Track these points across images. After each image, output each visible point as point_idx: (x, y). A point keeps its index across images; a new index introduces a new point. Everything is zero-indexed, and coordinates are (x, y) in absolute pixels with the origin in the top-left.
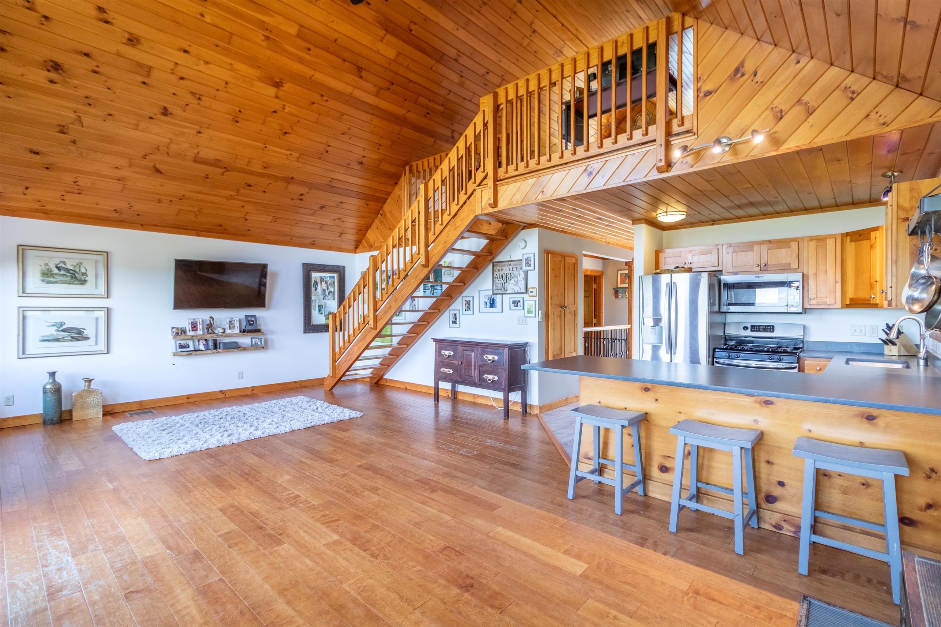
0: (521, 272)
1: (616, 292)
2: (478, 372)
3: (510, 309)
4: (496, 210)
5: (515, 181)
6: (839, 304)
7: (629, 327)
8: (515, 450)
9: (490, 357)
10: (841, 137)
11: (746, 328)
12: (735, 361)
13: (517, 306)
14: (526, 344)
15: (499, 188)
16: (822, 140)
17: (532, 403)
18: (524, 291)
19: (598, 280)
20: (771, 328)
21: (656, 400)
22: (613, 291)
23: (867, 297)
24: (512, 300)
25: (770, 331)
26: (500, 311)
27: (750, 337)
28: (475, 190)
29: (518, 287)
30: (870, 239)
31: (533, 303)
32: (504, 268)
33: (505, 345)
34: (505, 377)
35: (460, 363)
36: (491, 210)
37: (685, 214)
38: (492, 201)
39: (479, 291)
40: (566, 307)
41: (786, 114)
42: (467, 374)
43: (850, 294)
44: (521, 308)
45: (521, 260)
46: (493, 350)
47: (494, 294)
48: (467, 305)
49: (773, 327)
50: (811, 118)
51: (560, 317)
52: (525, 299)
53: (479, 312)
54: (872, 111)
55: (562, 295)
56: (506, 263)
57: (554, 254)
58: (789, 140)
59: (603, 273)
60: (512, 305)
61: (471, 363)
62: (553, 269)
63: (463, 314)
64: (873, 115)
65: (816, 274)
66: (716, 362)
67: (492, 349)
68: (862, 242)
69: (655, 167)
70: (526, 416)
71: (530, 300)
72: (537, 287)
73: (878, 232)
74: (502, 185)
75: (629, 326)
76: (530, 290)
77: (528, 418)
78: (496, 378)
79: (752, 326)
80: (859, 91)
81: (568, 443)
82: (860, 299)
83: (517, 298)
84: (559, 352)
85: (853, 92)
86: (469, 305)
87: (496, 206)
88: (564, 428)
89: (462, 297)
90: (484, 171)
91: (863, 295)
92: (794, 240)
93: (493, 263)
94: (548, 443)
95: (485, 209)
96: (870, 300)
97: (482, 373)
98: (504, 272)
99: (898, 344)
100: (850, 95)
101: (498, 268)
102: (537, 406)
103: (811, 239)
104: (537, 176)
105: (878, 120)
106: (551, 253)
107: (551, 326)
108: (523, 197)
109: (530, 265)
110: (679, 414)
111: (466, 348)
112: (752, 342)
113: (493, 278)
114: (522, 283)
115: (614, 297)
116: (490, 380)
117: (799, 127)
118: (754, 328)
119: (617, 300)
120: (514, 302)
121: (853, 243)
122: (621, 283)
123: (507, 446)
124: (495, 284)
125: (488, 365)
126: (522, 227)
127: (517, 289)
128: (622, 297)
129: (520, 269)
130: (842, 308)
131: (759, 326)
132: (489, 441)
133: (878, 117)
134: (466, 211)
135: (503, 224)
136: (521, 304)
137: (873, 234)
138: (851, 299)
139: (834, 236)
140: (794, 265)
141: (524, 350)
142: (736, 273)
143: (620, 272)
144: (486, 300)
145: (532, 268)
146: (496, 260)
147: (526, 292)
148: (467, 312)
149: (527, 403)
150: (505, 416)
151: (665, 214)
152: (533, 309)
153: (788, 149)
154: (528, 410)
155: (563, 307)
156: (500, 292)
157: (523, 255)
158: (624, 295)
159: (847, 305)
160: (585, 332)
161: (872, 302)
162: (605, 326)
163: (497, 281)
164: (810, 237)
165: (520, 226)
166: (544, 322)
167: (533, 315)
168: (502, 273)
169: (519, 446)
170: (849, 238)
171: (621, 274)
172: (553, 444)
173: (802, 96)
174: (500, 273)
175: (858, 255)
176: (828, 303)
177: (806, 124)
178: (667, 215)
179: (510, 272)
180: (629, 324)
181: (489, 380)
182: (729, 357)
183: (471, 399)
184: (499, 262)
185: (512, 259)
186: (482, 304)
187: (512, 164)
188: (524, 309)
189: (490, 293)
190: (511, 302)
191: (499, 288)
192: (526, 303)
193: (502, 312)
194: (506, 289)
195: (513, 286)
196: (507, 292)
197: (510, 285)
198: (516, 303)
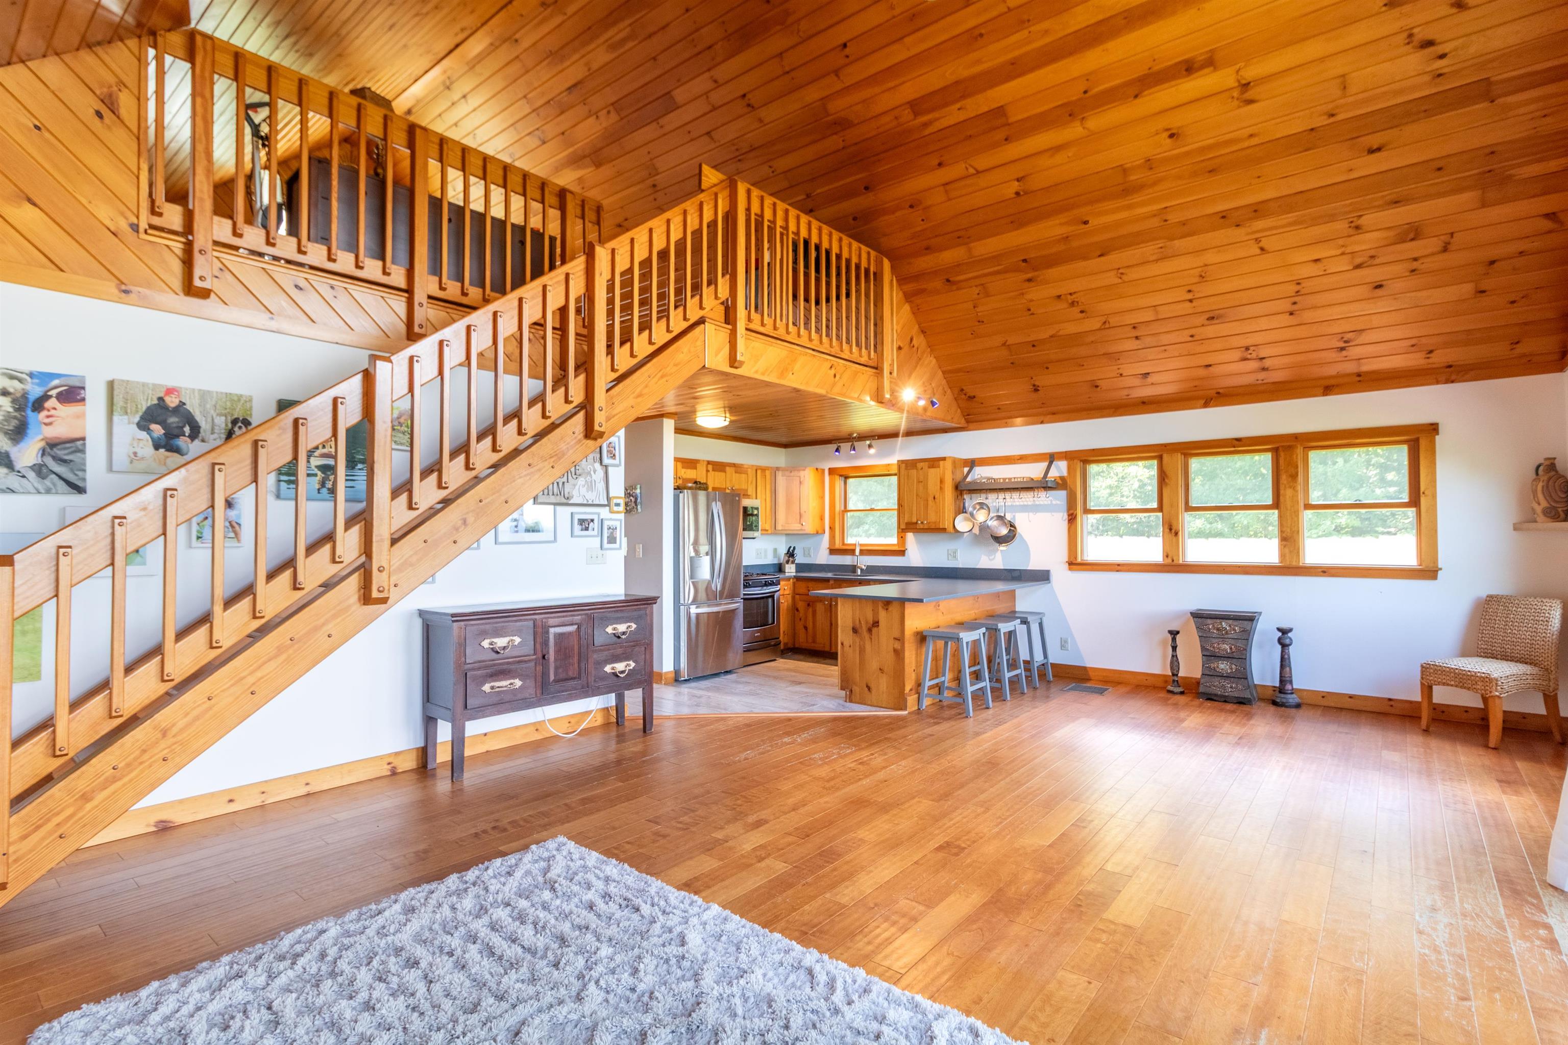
0: (597, 466)
2: (590, 665)
3: (572, 534)
6: (771, 531)
9: (622, 627)
13: (587, 529)
18: (603, 503)
24: (577, 517)
26: (552, 539)
28: (702, 321)
29: (594, 493)
30: (799, 476)
31: (617, 524)
35: (542, 657)
42: (561, 676)
43: (782, 521)
44: (595, 533)
46: (622, 615)
47: (536, 504)
52: (603, 517)
53: (496, 542)
60: (577, 527)
67: (620, 612)
68: (792, 478)
71: (613, 519)
72: (623, 495)
73: (805, 472)
76: (615, 501)
78: (632, 665)
83: (585, 513)
97: (599, 665)
109: (613, 456)
114: (601, 487)
120: (581, 522)
121: (785, 478)
127: (591, 497)
129: (595, 460)
134: (685, 350)
136: (595, 525)
138: (782, 525)
140: (749, 492)
144: (517, 516)
145: (617, 461)
147: (607, 503)
152: (617, 534)
156: (553, 499)
159: (778, 530)
167: (617, 545)
170: (780, 472)
175: (789, 488)
176: (765, 528)
181: (621, 672)
186: (506, 525)
188: (600, 534)
190: (576, 522)
191: (551, 493)
192: (606, 524)
193: (555, 540)
194: (566, 496)
195: (583, 491)
196: (571, 502)
197: (577, 487)
198: (585, 524)
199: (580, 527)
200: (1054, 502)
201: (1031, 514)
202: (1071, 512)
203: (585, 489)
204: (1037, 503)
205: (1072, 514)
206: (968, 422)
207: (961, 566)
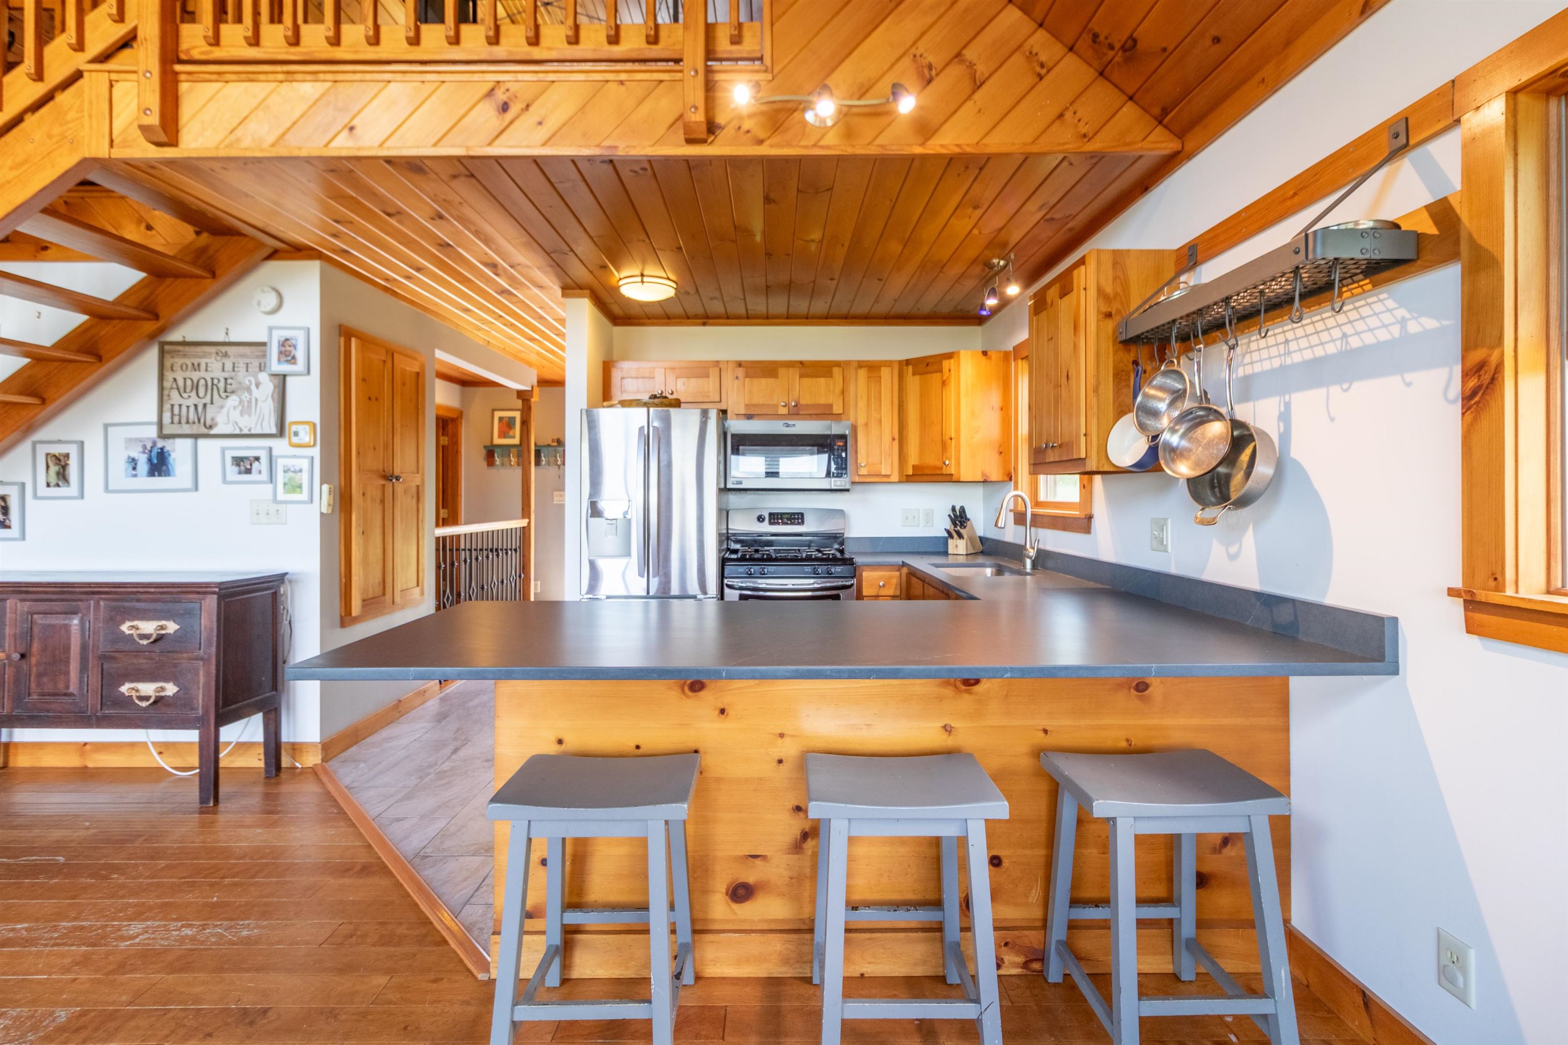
0: (264, 377)
1: (490, 453)
2: (94, 679)
3: (225, 481)
4: (169, 153)
5: (251, 78)
6: (895, 477)
7: (525, 525)
8: (247, 941)
9: (149, 627)
10: (1024, 144)
11: (760, 519)
12: (760, 581)
13: (248, 471)
14: (281, 578)
15: (184, 87)
16: (996, 143)
17: (300, 739)
18: (274, 431)
19: (450, 427)
20: (796, 518)
21: (722, 711)
22: (484, 452)
23: (938, 463)
24: (229, 455)
25: (799, 524)
26: (189, 484)
27: (766, 534)
28: (77, 76)
29: (254, 418)
30: (941, 371)
31: (304, 464)
32: (203, 362)
33: (207, 585)
34: (207, 684)
35: (16, 656)
36: (153, 152)
37: (674, 285)
38: (154, 119)
39: (106, 426)
40: (398, 478)
41: (937, 75)
42: (49, 688)
43: (913, 459)
44: (265, 476)
45: (264, 344)
46: (159, 606)
47: (162, 436)
48: (54, 469)
49: (802, 514)
50: (978, 95)
51: (383, 501)
52: (275, 453)
53: (107, 489)
54: (1067, 108)
55: (386, 447)
56: (213, 349)
57: (366, 341)
58: (942, 129)
59: (461, 414)
60: (232, 470)
61: (67, 649)
62: (364, 380)
63: (35, 496)
64: (1068, 115)
65: (866, 424)
66: (728, 586)
67: (154, 601)
68: (929, 375)
69: (680, 124)
70: (278, 784)
71: (295, 457)
72: (317, 419)
73: (952, 360)
74: (194, 78)
75: (523, 523)
76: (295, 427)
77: (285, 788)
78: (171, 689)
79: (770, 514)
80: (1050, 64)
81: (428, 851)
82: (928, 467)
84: (379, 591)
85: (1042, 66)
86: (64, 467)
87: (173, 142)
88: (407, 797)
89: (34, 444)
90: (120, 17)
91: (931, 460)
92: (837, 364)
93: (162, 345)
94: (365, 870)
95: (125, 144)
96: (941, 468)
97: (110, 680)
98: (202, 374)
99: (965, 536)
100: (1038, 69)
101: (179, 361)
102: (314, 744)
103: (861, 365)
104: (330, 77)
105: (1076, 126)
106: (357, 337)
107: (358, 525)
108: (280, 131)
109: (293, 360)
110: (780, 741)
111: (43, 606)
112: (770, 544)
113: (161, 389)
114: (268, 407)
115: (485, 463)
116: (147, 698)
117: (960, 107)
118: (775, 518)
119: (493, 471)
120: (238, 461)
121: (918, 377)
122: (500, 437)
123: (217, 930)
124: (167, 407)
125: (139, 651)
126: (266, 252)
127: (248, 424)
128: (503, 464)
129: (261, 368)
130: (900, 482)
131: (782, 514)
132: (136, 927)
133: (1076, 120)
134: (38, 136)
135: (198, 233)
136: (264, 464)
137: (946, 364)
138: (914, 467)
139: (889, 364)
140: (837, 409)
141: (275, 595)
142: (749, 417)
143: (498, 414)
144: (135, 454)
145: (300, 366)
146: (176, 336)
147: (281, 431)
148: (54, 491)
149: (284, 738)
150: (203, 801)
151: (639, 279)
152: (305, 478)
153: (942, 146)
154: (285, 762)
155: (389, 477)
156: (186, 429)
157: (271, 329)
158: (506, 460)
159: (907, 476)
160: (438, 539)
161: (945, 471)
162: (468, 522)
163: (175, 398)
164: (858, 361)
165: (261, 245)
166: (336, 516)
167: (304, 496)
168: (195, 376)
169: (264, 915)
170: (910, 368)
171: (501, 419)
172: (384, 870)
173: (964, 47)
174: (188, 374)
175: (924, 396)
176: (883, 473)
177: (970, 104)
178: (642, 282)
179: (226, 375)
180: (523, 517)
181: (142, 698)
182: (750, 576)
183: (73, 761)
184: (184, 343)
185: (233, 338)
186: (119, 465)
187: (239, 20)
188: (272, 479)
189: (152, 432)
190: (229, 461)
191: (184, 420)
192: (280, 464)
193: (196, 488)
194: (208, 423)
195: (235, 415)
196: (213, 432)
197: (225, 410)
198: (244, 464)
199: (236, 469)
200: (1413, 327)
201: (1335, 390)
202: (1477, 356)
203: (238, 412)
204: (1355, 342)
205: (1481, 366)
206: (1181, 135)
207: (1173, 570)
